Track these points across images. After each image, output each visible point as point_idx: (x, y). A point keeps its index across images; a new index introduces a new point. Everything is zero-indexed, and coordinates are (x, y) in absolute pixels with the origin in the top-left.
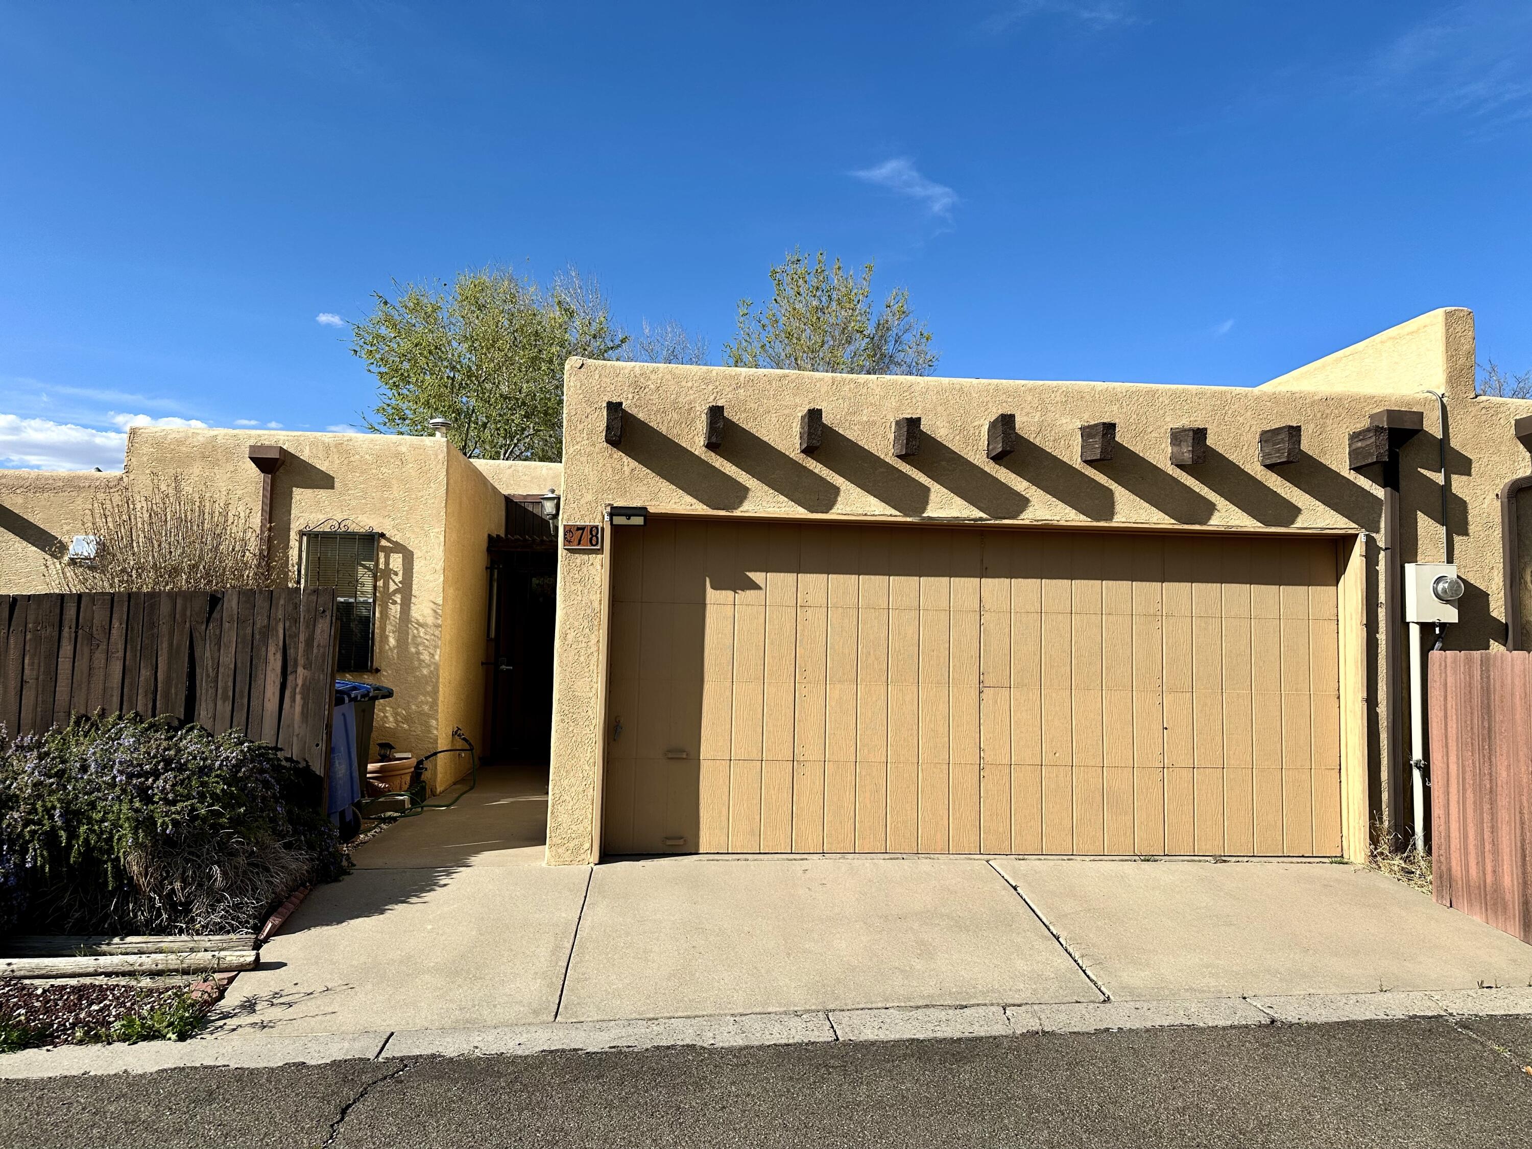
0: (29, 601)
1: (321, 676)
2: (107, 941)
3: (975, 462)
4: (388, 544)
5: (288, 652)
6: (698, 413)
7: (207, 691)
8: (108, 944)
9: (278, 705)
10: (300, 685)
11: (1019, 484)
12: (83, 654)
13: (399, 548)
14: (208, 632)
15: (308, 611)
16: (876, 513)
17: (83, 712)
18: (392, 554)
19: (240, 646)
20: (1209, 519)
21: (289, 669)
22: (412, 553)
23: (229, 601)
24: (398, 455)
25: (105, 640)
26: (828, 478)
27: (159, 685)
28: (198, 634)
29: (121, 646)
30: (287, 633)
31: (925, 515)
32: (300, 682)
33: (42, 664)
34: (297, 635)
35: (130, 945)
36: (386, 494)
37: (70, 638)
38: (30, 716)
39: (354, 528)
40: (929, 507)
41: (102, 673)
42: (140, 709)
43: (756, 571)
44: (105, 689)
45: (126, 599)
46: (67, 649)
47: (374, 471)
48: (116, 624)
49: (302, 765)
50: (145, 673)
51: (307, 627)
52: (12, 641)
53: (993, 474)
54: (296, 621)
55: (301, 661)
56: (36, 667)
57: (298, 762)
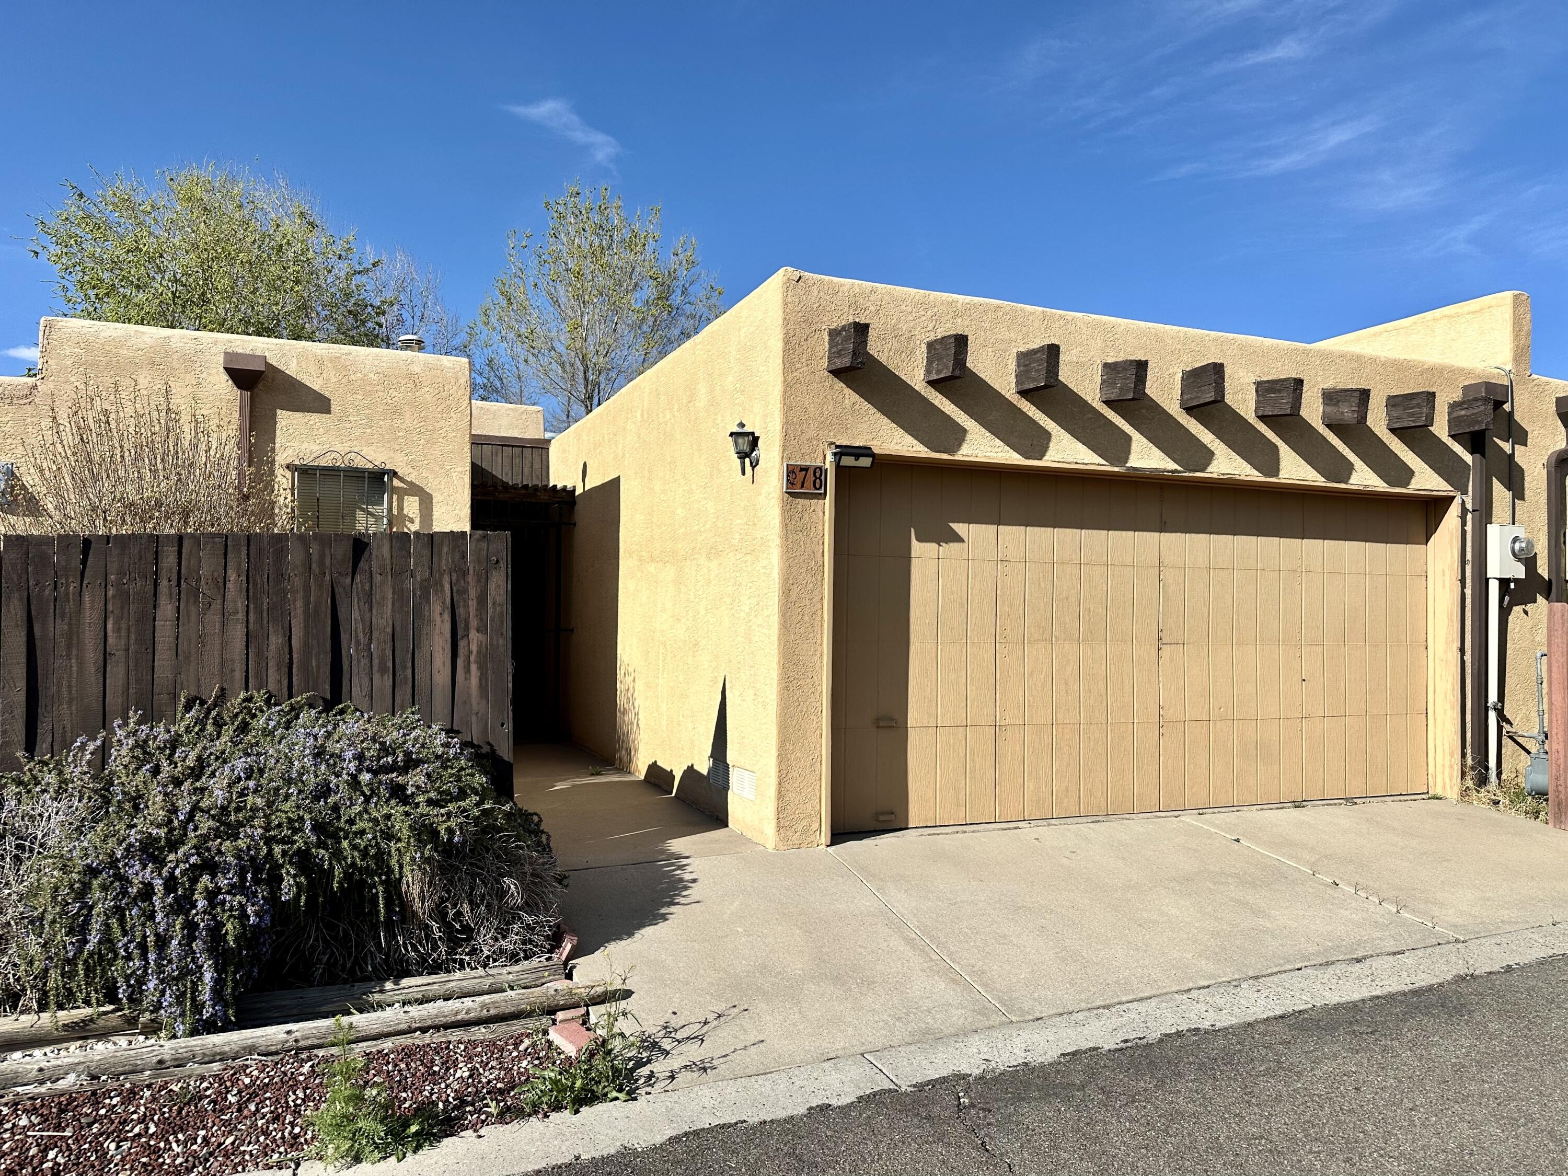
0: (108, 544)
1: (501, 642)
2: (378, 989)
3: (1170, 412)
4: (402, 485)
5: (457, 611)
6: (918, 342)
7: (359, 662)
8: (382, 991)
9: (450, 678)
10: (474, 653)
11: (1206, 437)
12: (189, 616)
13: (415, 489)
14: (354, 586)
15: (478, 561)
16: (1086, 462)
17: (194, 693)
18: (406, 497)
19: (397, 604)
20: (1349, 478)
21: (460, 633)
22: (430, 497)
23: (379, 547)
24: (410, 376)
25: (219, 597)
26: (1041, 423)
27: (295, 656)
28: (341, 590)
29: (241, 605)
30: (455, 589)
31: (1128, 465)
32: (474, 648)
33: (132, 630)
34: (465, 591)
35: (411, 990)
36: (397, 423)
37: (171, 594)
38: (120, 701)
39: (360, 463)
40: (1131, 457)
41: (218, 641)
42: (272, 686)
43: (959, 522)
44: (222, 663)
45: (243, 542)
46: (166, 609)
47: (381, 394)
48: (232, 576)
49: (485, 749)
50: (276, 641)
51: (479, 581)
52: (87, 598)
53: (1185, 424)
54: (464, 573)
55: (474, 623)
56: (123, 633)
57: (479, 747)
